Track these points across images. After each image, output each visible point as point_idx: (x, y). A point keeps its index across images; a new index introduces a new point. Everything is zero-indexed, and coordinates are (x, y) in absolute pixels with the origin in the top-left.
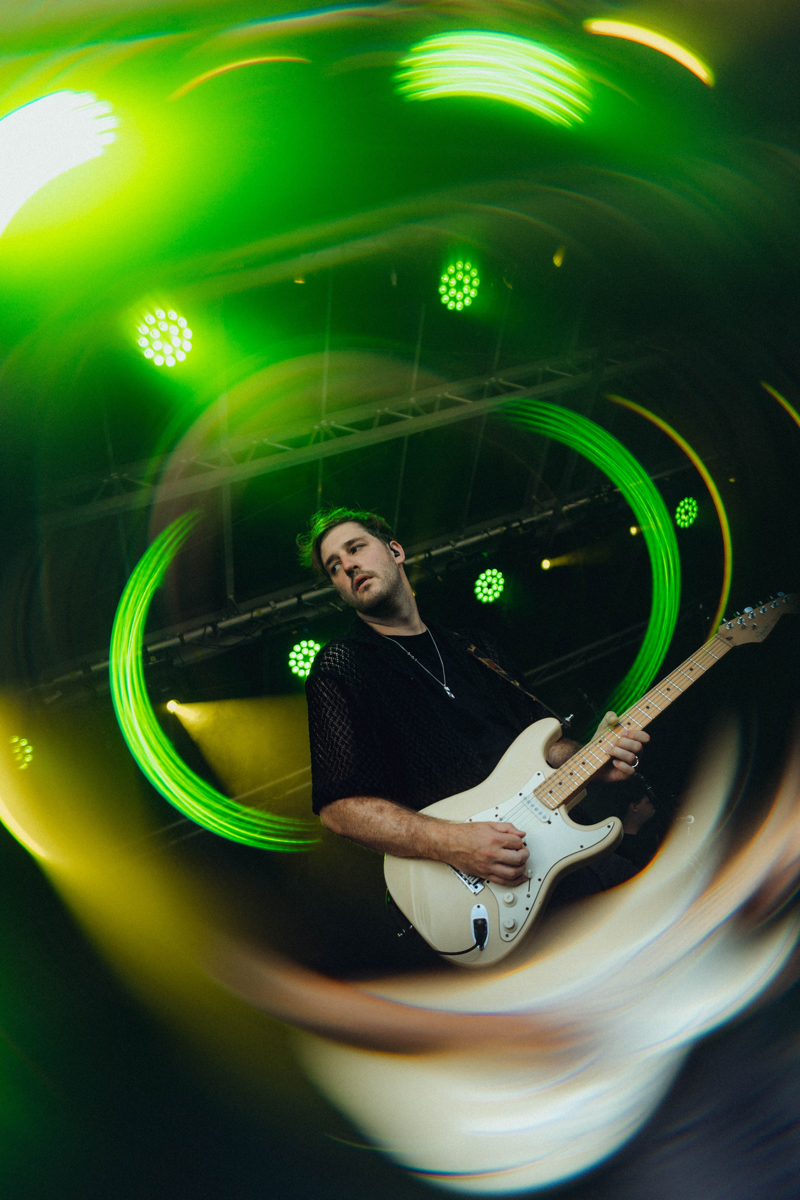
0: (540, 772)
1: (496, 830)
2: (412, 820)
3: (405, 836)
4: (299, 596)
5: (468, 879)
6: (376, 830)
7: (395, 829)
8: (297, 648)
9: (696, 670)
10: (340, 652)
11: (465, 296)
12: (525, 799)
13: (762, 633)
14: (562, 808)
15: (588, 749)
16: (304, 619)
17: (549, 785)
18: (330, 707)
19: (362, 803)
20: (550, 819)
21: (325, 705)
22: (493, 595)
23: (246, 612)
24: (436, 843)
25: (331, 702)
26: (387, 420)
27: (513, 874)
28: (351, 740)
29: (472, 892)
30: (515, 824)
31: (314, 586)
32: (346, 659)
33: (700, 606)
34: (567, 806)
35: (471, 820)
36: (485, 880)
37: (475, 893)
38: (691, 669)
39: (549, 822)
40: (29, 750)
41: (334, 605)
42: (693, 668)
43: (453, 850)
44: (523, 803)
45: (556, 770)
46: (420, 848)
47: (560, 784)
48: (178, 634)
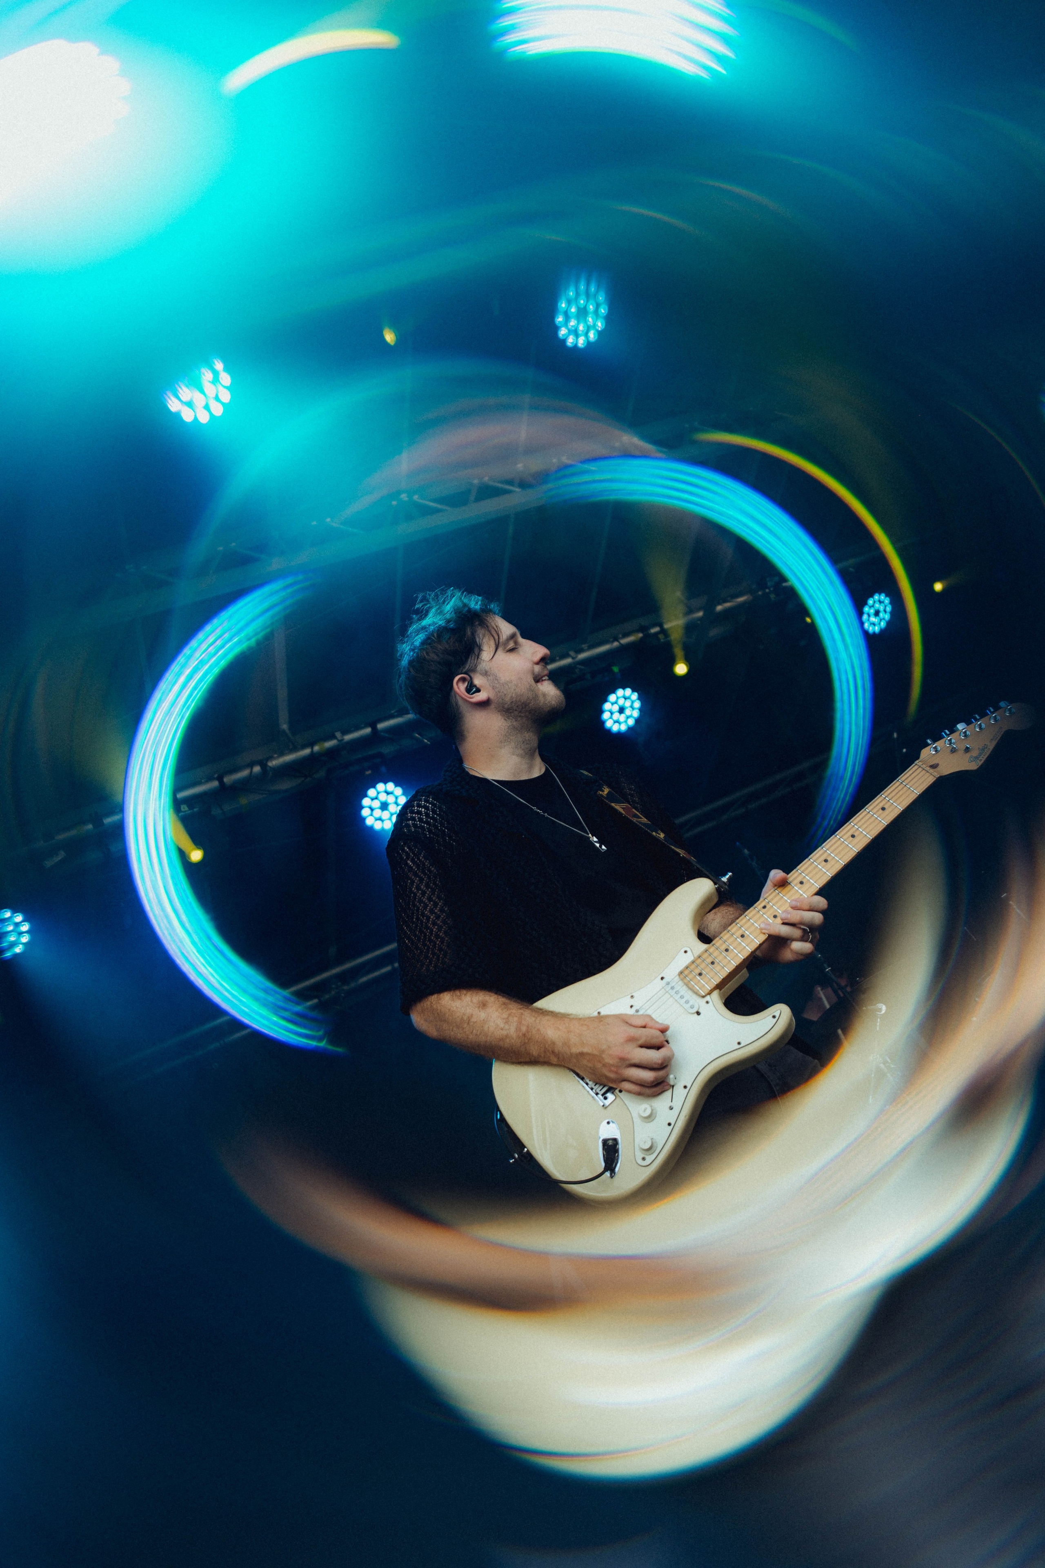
0: (688, 949)
1: (631, 1025)
2: (523, 1016)
3: (515, 1038)
4: (373, 726)
5: (595, 1088)
6: (479, 1031)
7: (502, 1029)
8: (371, 792)
9: (890, 809)
10: (426, 808)
11: (588, 329)
12: (668, 983)
13: (976, 758)
14: (716, 994)
15: (748, 918)
16: (380, 755)
17: (698, 965)
18: (417, 879)
19: (460, 998)
20: (699, 1009)
21: (411, 876)
22: (626, 722)
23: (304, 747)
24: (554, 1043)
25: (418, 872)
26: (487, 492)
27: (652, 1079)
28: (445, 919)
29: (599, 1105)
30: (654, 1016)
31: (393, 712)
32: (435, 816)
33: (893, 735)
34: (722, 991)
35: (599, 1013)
36: (616, 1089)
37: (603, 1106)
38: (883, 809)
39: (698, 1013)
40: (25, 927)
41: (419, 736)
42: (886, 807)
43: (575, 1050)
44: (665, 990)
45: (708, 945)
46: (534, 1051)
47: (713, 963)
48: (216, 776)
